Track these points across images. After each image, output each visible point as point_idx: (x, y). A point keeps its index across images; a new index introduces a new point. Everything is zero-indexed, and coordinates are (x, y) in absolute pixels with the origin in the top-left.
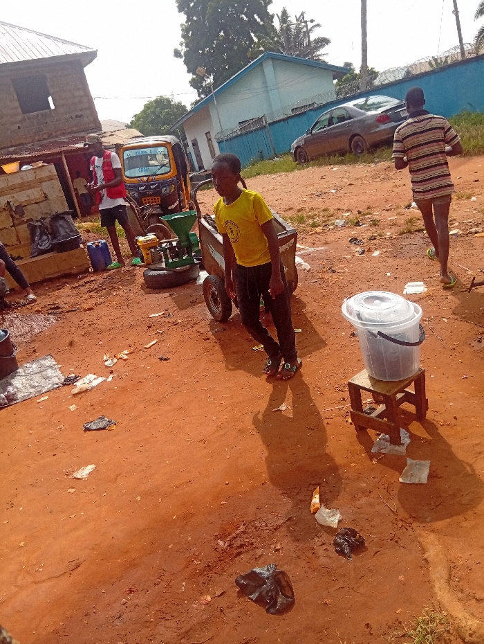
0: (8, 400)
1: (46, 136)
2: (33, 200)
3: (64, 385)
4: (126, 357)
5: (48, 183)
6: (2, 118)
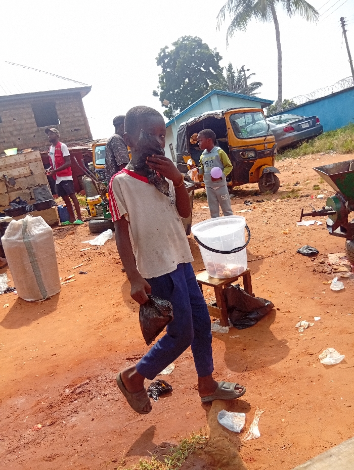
2: (22, 175)
3: (5, 293)
5: (34, 164)
6: (23, 129)
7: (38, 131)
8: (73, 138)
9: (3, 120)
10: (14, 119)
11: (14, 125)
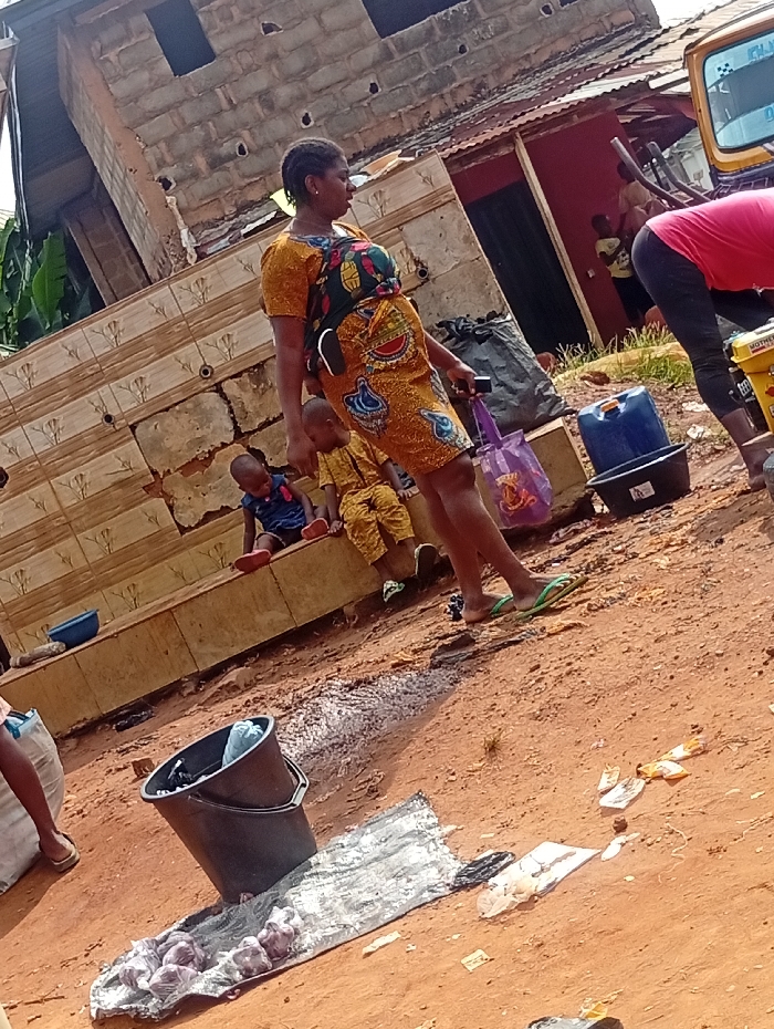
0: (270, 955)
1: (465, 96)
3: (456, 889)
4: (675, 770)
5: (427, 222)
6: (315, 67)
7: (388, 55)
8: (563, 45)
9: (216, 46)
10: (268, 28)
11: (274, 56)
